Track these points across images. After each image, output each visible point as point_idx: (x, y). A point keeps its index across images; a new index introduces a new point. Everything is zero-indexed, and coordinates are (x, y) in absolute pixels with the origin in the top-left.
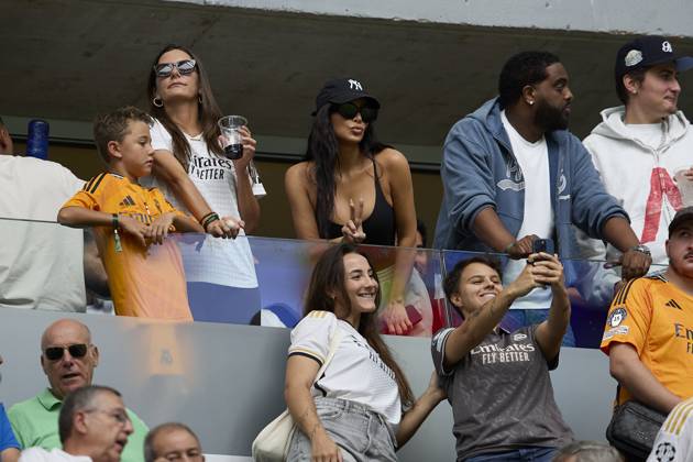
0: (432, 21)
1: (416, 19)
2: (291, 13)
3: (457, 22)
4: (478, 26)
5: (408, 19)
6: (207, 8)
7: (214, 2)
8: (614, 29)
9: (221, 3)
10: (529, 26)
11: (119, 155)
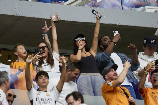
0: (69, 21)
1: (65, 20)
2: (36, 18)
3: (74, 21)
6: (17, 16)
7: (19, 15)
8: (109, 23)
9: (21, 16)
10: (90, 22)
11: (18, 54)
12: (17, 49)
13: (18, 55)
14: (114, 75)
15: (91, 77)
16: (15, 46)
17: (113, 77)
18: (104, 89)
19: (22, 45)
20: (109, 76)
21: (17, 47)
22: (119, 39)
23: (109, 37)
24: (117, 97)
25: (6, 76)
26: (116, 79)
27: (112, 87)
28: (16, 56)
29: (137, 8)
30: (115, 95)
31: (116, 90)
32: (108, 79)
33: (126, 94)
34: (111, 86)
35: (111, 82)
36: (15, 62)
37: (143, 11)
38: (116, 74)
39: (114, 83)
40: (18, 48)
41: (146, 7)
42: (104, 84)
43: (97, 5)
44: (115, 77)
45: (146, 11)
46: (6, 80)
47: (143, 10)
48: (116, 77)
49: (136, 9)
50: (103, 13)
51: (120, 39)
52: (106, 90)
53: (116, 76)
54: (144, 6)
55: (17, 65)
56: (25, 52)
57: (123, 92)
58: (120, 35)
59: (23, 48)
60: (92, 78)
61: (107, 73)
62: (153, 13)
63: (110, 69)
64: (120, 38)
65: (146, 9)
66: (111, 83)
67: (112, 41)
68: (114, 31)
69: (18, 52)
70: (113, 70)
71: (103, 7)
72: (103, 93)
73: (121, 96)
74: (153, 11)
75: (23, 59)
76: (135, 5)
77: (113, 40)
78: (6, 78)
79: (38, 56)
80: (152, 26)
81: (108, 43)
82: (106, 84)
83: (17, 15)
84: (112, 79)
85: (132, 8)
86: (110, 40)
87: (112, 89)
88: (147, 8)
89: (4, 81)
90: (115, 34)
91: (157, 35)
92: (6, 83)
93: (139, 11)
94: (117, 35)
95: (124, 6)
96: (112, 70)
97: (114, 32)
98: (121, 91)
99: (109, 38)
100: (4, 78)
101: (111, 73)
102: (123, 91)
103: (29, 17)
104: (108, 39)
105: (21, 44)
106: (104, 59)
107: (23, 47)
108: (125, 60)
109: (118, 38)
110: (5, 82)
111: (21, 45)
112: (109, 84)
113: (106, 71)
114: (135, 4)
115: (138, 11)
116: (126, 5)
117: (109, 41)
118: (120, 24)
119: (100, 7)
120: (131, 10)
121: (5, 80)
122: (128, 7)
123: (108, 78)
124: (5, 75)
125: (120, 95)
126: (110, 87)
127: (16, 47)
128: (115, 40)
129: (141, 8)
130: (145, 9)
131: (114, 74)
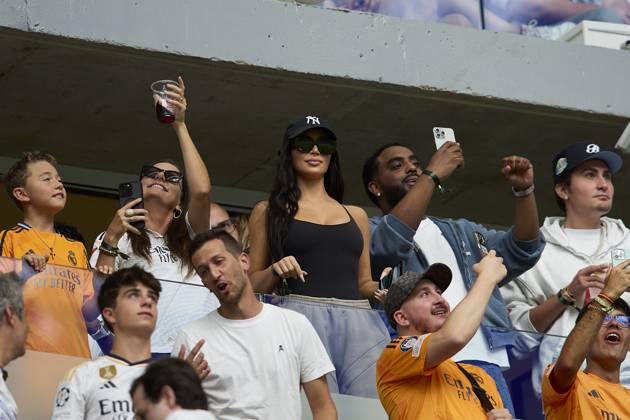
0: (249, 64)
1: (234, 61)
2: (112, 45)
3: (274, 67)
4: (293, 72)
5: (227, 60)
6: (31, 34)
7: (37, 29)
8: (425, 84)
9: (45, 31)
10: (342, 75)
11: (27, 199)
12: (27, 177)
13: (29, 202)
14: (433, 313)
15: (329, 312)
16: (19, 160)
17: (427, 320)
18: (387, 369)
19: (48, 160)
20: (414, 315)
21: (25, 167)
22: (454, 166)
23: (411, 153)
24: (438, 404)
25: (16, 292)
26: (439, 328)
27: (423, 362)
28: (21, 205)
29: (546, 28)
30: (434, 397)
31: (437, 374)
32: (407, 327)
33: (481, 395)
34: (416, 354)
35: (416, 338)
36: (10, 231)
37: (574, 42)
38: (442, 308)
39: (431, 345)
40: (31, 174)
41: (587, 24)
42: (388, 347)
43: (373, 3)
44: (436, 320)
45: (583, 40)
46: (13, 309)
47: (572, 34)
48: (441, 321)
49: (544, 30)
50: (400, 39)
51: (459, 166)
52: (396, 375)
53: (443, 317)
54: (577, 20)
55: (20, 245)
56: (58, 191)
57: (470, 387)
58: (461, 146)
59: (54, 172)
60: (336, 320)
61: (404, 301)
62: (616, 50)
63: (417, 284)
64: (459, 158)
65: (586, 31)
66: (417, 344)
67: (426, 173)
68: (435, 129)
69: (30, 191)
70: (432, 288)
71: (400, 14)
72: (380, 385)
73: (459, 402)
74: (615, 43)
75: (49, 222)
76: (537, 15)
77: (428, 169)
78: (15, 300)
79: (131, 211)
80: (609, 106)
81: (405, 180)
82: (394, 347)
83: (32, 27)
84: (422, 327)
85: (524, 26)
86: (413, 167)
87: (419, 367)
88: (590, 30)
89: (5, 312)
90: (439, 143)
91: (625, 147)
92: (12, 322)
93: (554, 38)
94: (449, 145)
95: (490, 16)
96: (424, 289)
97: (435, 134)
98: (460, 382)
99: (411, 158)
100: (5, 300)
101: (422, 304)
102: (467, 383)
103: (81, 38)
104: (407, 160)
105: (43, 157)
106: (385, 246)
107: (53, 168)
108: (484, 249)
109: (453, 161)
110: (7, 316)
111: (42, 159)
112: (406, 346)
113: (399, 291)
114: (537, 9)
115: (551, 41)
116: (498, 12)
117: (410, 171)
118: (469, 92)
119: (387, 14)
120: (521, 33)
121: (10, 308)
122: (510, 20)
123: (408, 323)
124: (11, 288)
125: (455, 396)
126: (410, 363)
127: (22, 166)
128: (439, 168)
129: (566, 27)
130: (581, 32)
131: (434, 307)
